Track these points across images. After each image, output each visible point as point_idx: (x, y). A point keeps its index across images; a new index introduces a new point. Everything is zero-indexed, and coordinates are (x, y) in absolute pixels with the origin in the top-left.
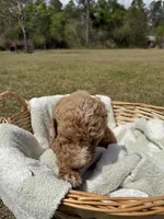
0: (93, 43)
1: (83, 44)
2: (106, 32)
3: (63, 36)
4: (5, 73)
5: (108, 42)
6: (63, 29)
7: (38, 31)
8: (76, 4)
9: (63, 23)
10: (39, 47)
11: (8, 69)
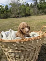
0: (38, 14)
1: (35, 14)
2: (42, 11)
3: (29, 13)
4: (13, 24)
5: (43, 13)
6: (29, 11)
7: (23, 12)
8: (33, 4)
9: (30, 9)
10: (23, 16)
11: (14, 23)
